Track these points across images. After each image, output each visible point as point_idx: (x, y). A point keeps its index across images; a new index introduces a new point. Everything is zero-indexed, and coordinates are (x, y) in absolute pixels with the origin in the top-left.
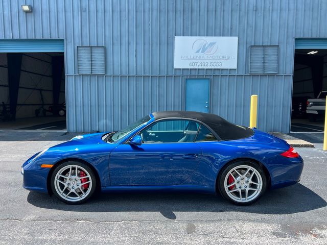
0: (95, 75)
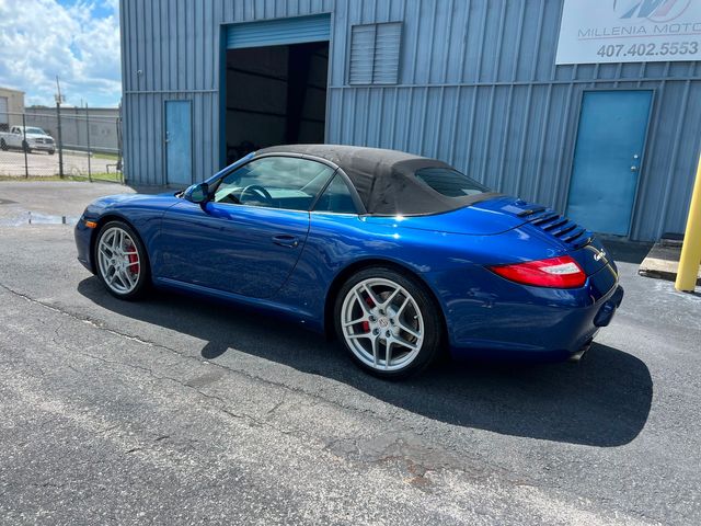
0: (378, 87)
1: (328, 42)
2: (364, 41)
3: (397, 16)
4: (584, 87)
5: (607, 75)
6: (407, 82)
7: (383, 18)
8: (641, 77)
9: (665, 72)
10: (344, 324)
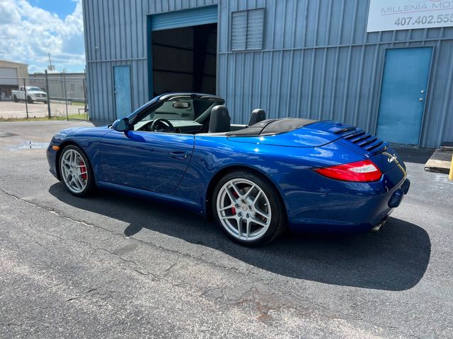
1: (216, 24)
2: (240, 22)
3: (261, 4)
4: (386, 47)
5: (401, 38)
6: (269, 48)
7: (252, 6)
8: (424, 38)
9: (441, 35)
10: (218, 210)
